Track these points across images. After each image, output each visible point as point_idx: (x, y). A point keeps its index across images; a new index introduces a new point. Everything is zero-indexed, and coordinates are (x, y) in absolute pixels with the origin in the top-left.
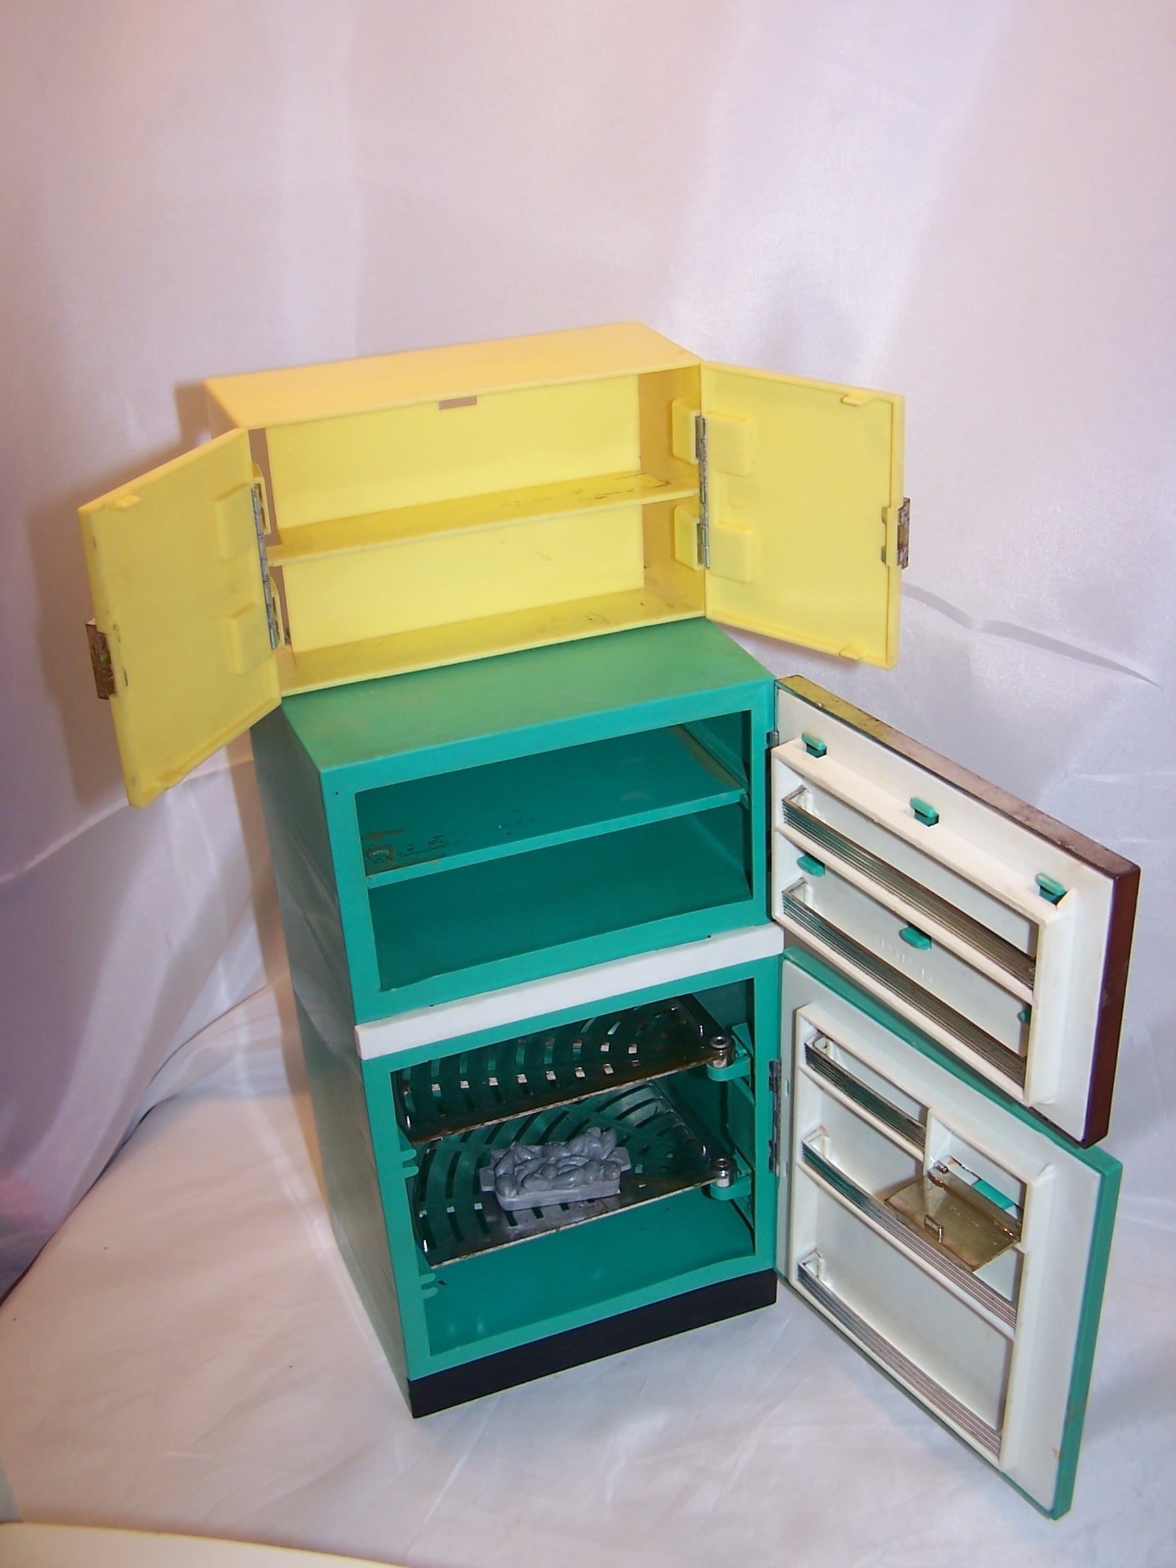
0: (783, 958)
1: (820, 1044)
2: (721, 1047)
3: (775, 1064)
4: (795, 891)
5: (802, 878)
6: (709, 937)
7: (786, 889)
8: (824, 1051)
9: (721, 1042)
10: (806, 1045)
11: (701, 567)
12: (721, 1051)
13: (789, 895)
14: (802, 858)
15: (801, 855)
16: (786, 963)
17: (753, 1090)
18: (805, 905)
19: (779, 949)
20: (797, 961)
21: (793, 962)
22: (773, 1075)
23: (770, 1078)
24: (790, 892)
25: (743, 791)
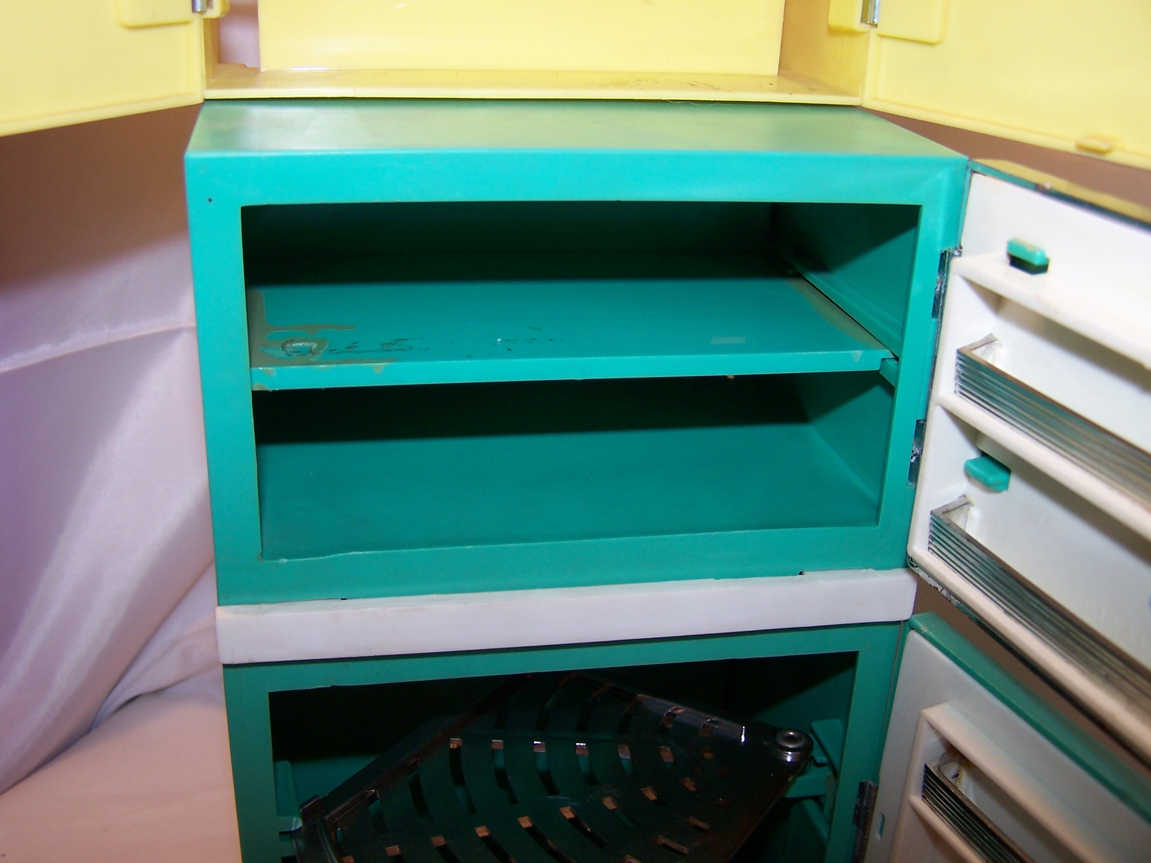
0: (908, 628)
1: (950, 771)
2: (791, 746)
3: (867, 788)
4: (953, 513)
5: (965, 496)
6: (801, 573)
7: (939, 509)
8: (953, 781)
9: (791, 739)
10: (926, 767)
11: (864, 27)
12: (790, 753)
13: (942, 517)
14: (974, 461)
15: (973, 455)
16: (914, 636)
17: (830, 823)
18: (964, 531)
19: (903, 609)
20: (931, 634)
21: (925, 636)
22: (861, 803)
23: (857, 807)
24: (944, 513)
25: (886, 353)
